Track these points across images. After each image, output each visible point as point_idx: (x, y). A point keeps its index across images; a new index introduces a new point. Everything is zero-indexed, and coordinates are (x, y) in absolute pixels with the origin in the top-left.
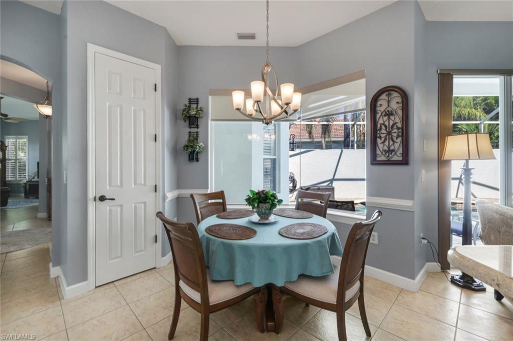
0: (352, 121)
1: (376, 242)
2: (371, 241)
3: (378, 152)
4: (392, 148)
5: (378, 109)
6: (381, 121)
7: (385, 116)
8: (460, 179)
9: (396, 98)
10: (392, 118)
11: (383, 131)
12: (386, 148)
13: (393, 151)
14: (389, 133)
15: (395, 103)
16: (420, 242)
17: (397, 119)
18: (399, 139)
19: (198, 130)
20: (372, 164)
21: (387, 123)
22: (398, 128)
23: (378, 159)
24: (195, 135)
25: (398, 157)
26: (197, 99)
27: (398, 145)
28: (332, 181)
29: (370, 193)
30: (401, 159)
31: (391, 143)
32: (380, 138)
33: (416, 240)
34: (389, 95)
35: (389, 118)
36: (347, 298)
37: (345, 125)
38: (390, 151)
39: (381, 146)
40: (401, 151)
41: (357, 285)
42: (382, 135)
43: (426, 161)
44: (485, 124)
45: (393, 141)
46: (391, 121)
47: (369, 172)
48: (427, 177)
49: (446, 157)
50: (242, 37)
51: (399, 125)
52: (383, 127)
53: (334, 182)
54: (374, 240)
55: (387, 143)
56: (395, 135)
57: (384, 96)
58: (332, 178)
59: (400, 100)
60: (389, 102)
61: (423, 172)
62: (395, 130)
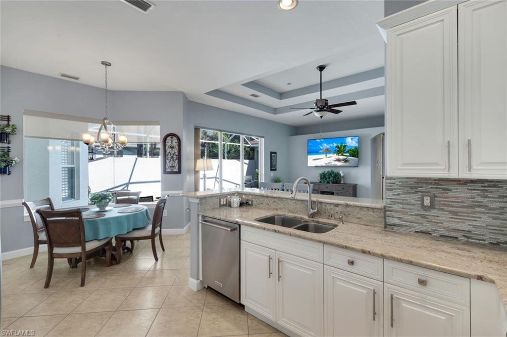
0: (145, 133)
1: (166, 215)
2: (164, 215)
3: (167, 167)
4: (173, 165)
5: (167, 144)
6: (168, 151)
7: (170, 148)
8: (216, 178)
9: (175, 140)
10: (173, 149)
11: (169, 156)
12: (171, 165)
13: (174, 166)
14: (172, 157)
15: (175, 143)
16: (186, 211)
17: (176, 150)
18: (177, 161)
19: (10, 145)
20: (164, 173)
21: (171, 152)
22: (176, 155)
23: (167, 170)
24: (6, 150)
25: (176, 170)
26: (8, 117)
27: (176, 164)
28: (127, 185)
29: (164, 189)
30: (177, 170)
32: (168, 159)
33: (184, 210)
34: (172, 138)
36: (156, 233)
37: (138, 136)
38: (173, 167)
39: (168, 164)
40: (177, 167)
41: (159, 228)
42: (169, 158)
43: (189, 171)
44: (227, 145)
45: (174, 161)
46: (173, 151)
47: (162, 177)
48: (190, 178)
49: (197, 170)
50: (63, 75)
51: (177, 154)
52: (169, 154)
53: (130, 185)
54: (165, 214)
55: (171, 162)
56: (175, 158)
57: (169, 138)
58: (127, 181)
59: (177, 141)
60: (172, 141)
61: (188, 176)
62: (175, 156)
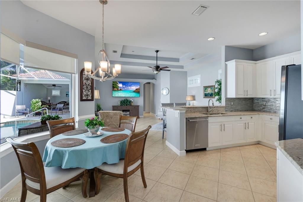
3: (83, 95)
5: (83, 76)
6: (84, 82)
7: (86, 80)
11: (85, 86)
12: (86, 94)
13: (88, 95)
14: (87, 88)
18: (91, 90)
20: (81, 101)
21: (86, 83)
23: (83, 98)
25: (90, 98)
27: (90, 93)
30: (91, 98)
31: (88, 92)
35: (87, 81)
39: (84, 93)
40: (91, 95)
42: (85, 88)
45: (89, 91)
46: (88, 83)
51: (91, 85)
55: (86, 91)
62: (89, 87)
